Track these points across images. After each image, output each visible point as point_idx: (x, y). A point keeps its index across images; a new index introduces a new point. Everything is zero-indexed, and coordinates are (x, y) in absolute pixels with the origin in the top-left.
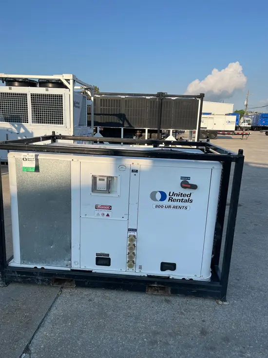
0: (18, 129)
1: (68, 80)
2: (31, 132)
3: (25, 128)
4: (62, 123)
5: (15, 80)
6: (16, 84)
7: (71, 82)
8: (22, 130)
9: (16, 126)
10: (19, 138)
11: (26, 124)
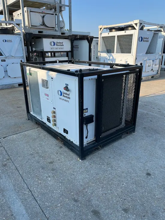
0: (110, 57)
1: (136, 24)
2: (115, 59)
3: (112, 56)
4: (131, 53)
5: (113, 28)
6: (114, 30)
7: (138, 25)
8: (111, 58)
9: (109, 55)
10: (109, 62)
11: (113, 54)
